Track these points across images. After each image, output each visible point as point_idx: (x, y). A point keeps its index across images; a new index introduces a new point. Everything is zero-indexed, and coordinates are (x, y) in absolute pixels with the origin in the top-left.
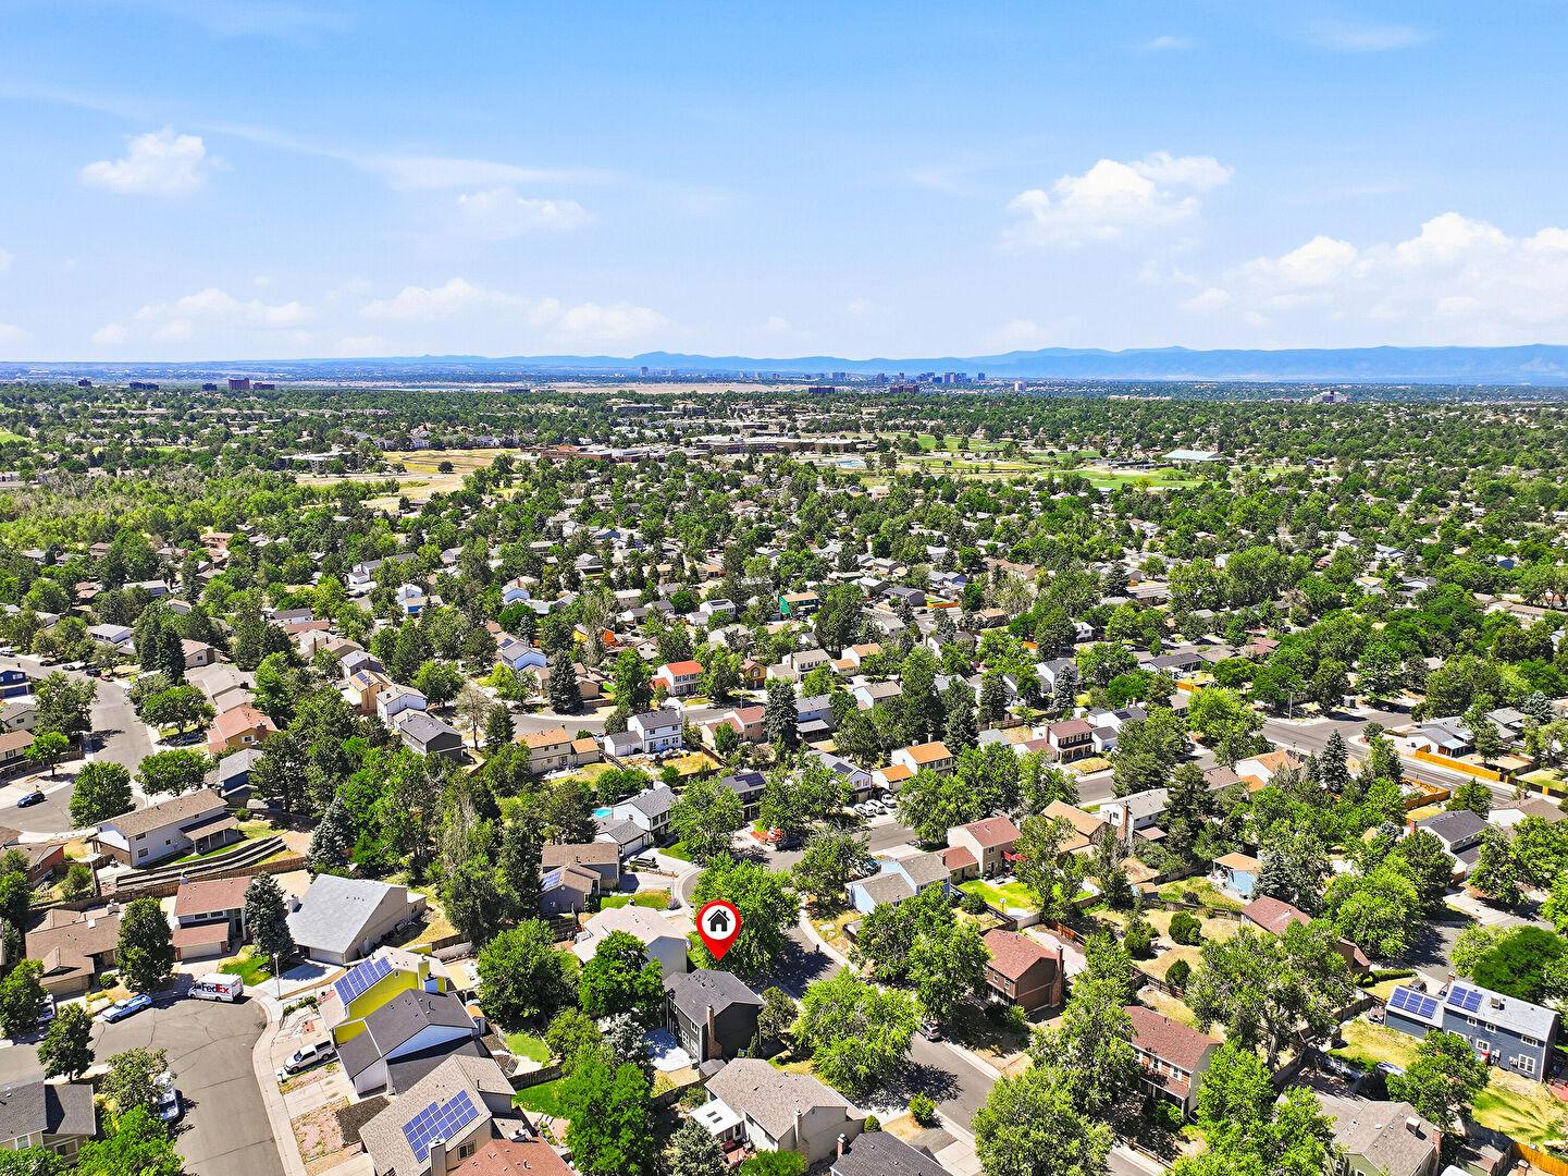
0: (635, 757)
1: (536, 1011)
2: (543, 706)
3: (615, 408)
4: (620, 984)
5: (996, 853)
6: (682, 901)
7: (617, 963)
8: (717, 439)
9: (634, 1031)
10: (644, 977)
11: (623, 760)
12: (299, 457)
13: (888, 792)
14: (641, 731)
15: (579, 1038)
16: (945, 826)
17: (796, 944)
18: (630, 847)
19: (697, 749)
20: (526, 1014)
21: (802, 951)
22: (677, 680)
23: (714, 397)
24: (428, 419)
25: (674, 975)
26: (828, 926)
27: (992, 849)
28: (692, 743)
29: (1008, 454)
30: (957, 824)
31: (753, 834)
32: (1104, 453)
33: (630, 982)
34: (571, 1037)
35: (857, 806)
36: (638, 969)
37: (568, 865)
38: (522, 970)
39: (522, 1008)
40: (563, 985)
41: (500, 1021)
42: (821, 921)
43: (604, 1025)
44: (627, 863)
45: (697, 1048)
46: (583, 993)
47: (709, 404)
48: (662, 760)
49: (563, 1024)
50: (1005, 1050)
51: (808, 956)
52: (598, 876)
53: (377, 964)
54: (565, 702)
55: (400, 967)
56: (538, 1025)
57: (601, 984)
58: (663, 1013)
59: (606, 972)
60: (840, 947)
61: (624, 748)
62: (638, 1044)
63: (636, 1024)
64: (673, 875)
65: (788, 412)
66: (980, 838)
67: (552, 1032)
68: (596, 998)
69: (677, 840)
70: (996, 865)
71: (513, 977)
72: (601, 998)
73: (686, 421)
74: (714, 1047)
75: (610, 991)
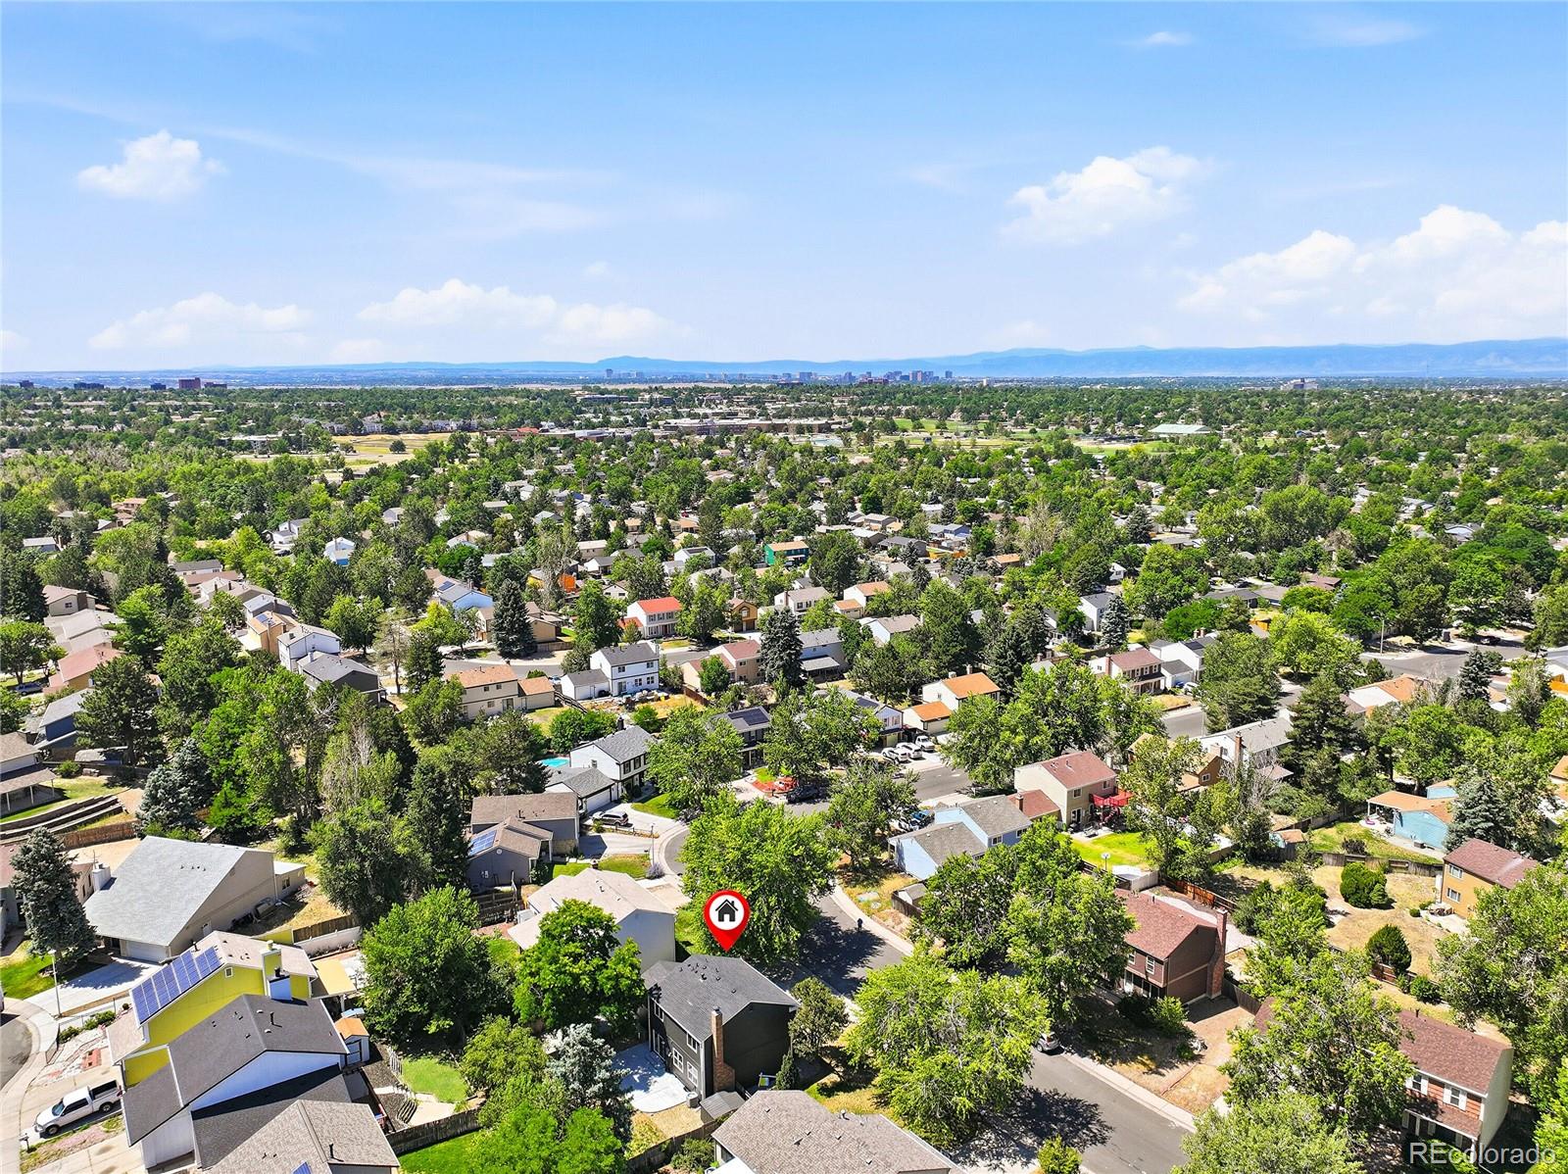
0: (602, 700)
1: (447, 1023)
2: (487, 650)
3: (579, 399)
4: (576, 978)
5: (1084, 796)
6: (666, 868)
7: (572, 948)
8: (685, 422)
9: (596, 1052)
10: (614, 967)
11: (586, 704)
12: (239, 438)
13: (923, 733)
14: (607, 670)
15: (511, 1064)
16: (1010, 767)
17: (829, 920)
18: (593, 801)
19: (677, 690)
20: (432, 1029)
21: (837, 929)
22: (651, 618)
23: (680, 391)
24: (383, 408)
25: (658, 966)
26: (870, 895)
27: (1077, 793)
28: (672, 685)
29: (989, 432)
30: (1025, 764)
31: (756, 784)
32: (1087, 430)
33: (592, 975)
34: (499, 1063)
35: (886, 750)
36: (605, 955)
37: (508, 822)
38: (425, 960)
39: (427, 1020)
40: (491, 985)
41: (394, 1040)
42: (858, 889)
43: (553, 1042)
44: (589, 822)
45: (697, 1075)
46: (521, 995)
47: (676, 396)
48: (634, 703)
49: (488, 1041)
50: (1160, 1064)
51: (847, 935)
52: (548, 836)
53: (201, 959)
54: (513, 643)
55: (236, 961)
56: (451, 1044)
57: (547, 978)
58: (643, 1022)
59: (554, 960)
60: (890, 922)
61: (586, 690)
62: (604, 1074)
63: (600, 1041)
64: (652, 836)
65: (758, 401)
66: (1061, 776)
67: (468, 1057)
68: (539, 1002)
69: (657, 793)
70: (1083, 813)
71: (412, 971)
72: (547, 1001)
73: (653, 409)
74: (723, 1073)
75: (563, 989)
